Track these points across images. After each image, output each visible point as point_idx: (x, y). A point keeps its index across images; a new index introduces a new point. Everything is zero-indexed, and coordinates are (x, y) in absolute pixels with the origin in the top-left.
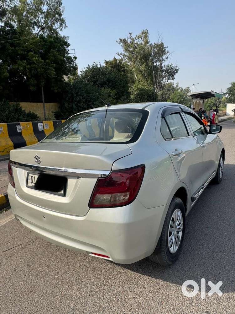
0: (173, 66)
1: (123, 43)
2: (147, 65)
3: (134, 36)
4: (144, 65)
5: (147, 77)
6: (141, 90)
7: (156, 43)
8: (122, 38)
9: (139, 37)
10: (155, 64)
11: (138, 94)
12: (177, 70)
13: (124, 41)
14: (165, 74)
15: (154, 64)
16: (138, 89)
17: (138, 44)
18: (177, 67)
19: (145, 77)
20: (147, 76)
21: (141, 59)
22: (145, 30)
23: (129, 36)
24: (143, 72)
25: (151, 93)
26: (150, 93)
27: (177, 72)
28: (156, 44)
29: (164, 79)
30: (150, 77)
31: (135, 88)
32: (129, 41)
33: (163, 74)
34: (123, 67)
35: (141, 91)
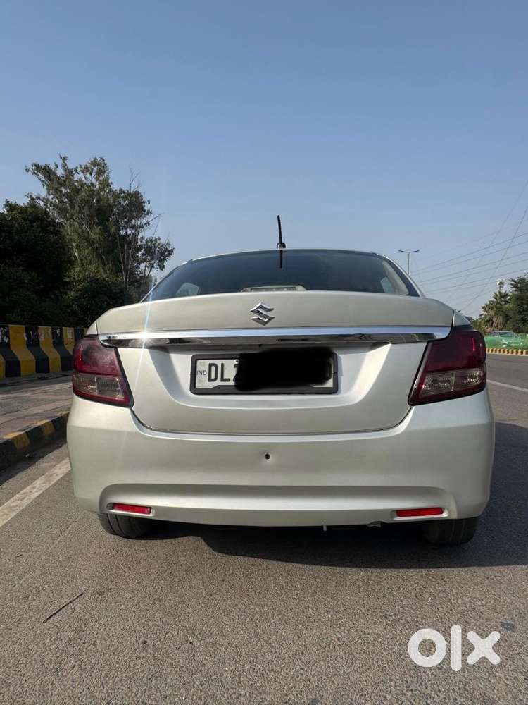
0: (162, 241)
1: (44, 174)
2: (105, 230)
3: (71, 166)
4: (98, 229)
5: (104, 257)
6: (93, 280)
7: (124, 189)
8: (42, 164)
9: (86, 170)
10: (122, 232)
11: (85, 290)
12: (170, 252)
13: (47, 172)
14: (143, 255)
15: (120, 230)
16: (85, 278)
17: (82, 184)
18: (168, 244)
19: (99, 256)
20: (103, 253)
21: (90, 216)
22: (99, 159)
23: (60, 162)
24: (96, 245)
25: (118, 291)
26: (114, 291)
27: (168, 255)
28: (124, 192)
29: (142, 264)
30: (110, 257)
31: (78, 276)
32: (60, 172)
33: (140, 254)
34: (52, 226)
35: (94, 284)
